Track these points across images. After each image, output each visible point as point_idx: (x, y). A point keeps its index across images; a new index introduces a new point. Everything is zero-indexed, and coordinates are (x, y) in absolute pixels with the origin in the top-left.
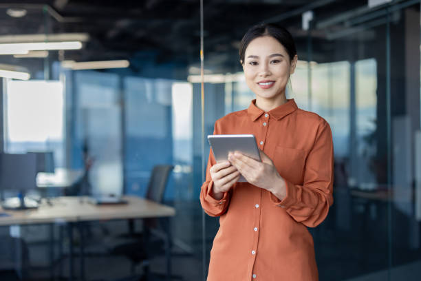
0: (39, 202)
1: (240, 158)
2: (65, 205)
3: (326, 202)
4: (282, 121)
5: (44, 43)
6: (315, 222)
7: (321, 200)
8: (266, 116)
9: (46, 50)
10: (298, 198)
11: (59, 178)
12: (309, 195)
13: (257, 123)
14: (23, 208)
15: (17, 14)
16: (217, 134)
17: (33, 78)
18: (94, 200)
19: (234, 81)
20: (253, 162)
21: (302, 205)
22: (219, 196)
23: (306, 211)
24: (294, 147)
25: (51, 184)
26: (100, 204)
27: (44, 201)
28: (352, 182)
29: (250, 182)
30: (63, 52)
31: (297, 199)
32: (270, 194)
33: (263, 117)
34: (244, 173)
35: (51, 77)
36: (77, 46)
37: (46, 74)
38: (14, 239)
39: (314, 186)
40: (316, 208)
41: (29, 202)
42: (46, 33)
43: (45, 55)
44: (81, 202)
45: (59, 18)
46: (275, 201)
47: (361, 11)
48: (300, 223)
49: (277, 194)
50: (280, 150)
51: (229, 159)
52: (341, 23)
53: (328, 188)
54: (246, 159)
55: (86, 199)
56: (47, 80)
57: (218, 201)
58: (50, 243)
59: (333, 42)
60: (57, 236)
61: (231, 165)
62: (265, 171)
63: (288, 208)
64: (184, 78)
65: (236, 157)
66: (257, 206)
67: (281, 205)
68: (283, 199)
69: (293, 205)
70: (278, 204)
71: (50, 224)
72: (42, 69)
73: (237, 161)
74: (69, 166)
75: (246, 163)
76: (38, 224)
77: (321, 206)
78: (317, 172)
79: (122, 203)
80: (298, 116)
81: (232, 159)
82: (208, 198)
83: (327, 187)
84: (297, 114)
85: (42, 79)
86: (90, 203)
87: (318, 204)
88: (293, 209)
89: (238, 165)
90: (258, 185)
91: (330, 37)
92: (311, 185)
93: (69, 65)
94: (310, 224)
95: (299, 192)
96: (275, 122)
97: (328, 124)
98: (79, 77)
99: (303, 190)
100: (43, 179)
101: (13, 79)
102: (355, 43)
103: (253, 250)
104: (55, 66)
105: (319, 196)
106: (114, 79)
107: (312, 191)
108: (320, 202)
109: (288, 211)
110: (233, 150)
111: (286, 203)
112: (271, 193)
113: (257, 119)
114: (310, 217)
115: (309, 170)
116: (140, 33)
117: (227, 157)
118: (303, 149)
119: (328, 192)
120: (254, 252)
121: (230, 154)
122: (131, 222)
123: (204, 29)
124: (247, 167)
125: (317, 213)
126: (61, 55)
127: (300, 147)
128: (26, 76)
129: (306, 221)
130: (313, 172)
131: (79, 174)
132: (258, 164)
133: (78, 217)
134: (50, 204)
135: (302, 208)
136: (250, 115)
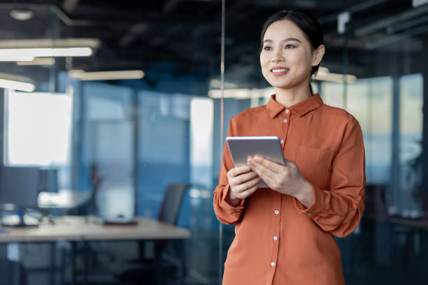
0: (40, 220)
1: (260, 163)
2: (68, 224)
3: (358, 210)
4: (305, 117)
5: (50, 49)
6: (345, 231)
7: (352, 206)
8: (287, 111)
9: (52, 57)
10: (326, 204)
11: (63, 199)
12: (338, 200)
13: (277, 120)
14: (22, 225)
15: (22, 16)
16: (233, 135)
17: (37, 90)
18: (100, 220)
19: (261, 96)
20: (275, 166)
21: (331, 212)
22: (235, 202)
23: (335, 220)
24: (318, 146)
25: (55, 205)
26: (108, 224)
27: (46, 220)
28: (393, 210)
29: (272, 188)
30: (71, 60)
31: (325, 206)
32: (295, 201)
33: (283, 113)
34: (265, 178)
35: (58, 90)
36: (86, 52)
37: (52, 86)
38: (11, 263)
39: (344, 192)
40: (346, 216)
41: (29, 220)
42: (53, 37)
43: (50, 63)
44: (87, 222)
45: (68, 21)
46: (300, 209)
47: (406, 15)
48: (329, 232)
49: (303, 200)
50: (303, 150)
51: (248, 164)
52: (383, 31)
53: (360, 194)
54: (267, 162)
55: (92, 218)
56: (52, 92)
57: (235, 208)
58: (51, 270)
59: (373, 53)
60: (58, 262)
61: (251, 171)
62: (290, 175)
63: (315, 216)
64: (204, 93)
65: (257, 162)
66: (277, 212)
67: (307, 212)
68: (309, 206)
69: (321, 212)
70: (304, 211)
71: (51, 243)
72: (47, 80)
73: (258, 165)
74: (74, 187)
75: (267, 168)
76: (39, 242)
77: (352, 213)
78: (347, 176)
79: (132, 224)
80: (323, 112)
81: (252, 165)
82: (223, 204)
83: (358, 192)
84: (322, 110)
85: (47, 91)
86: (96, 223)
87: (349, 211)
88: (321, 217)
89: (259, 170)
90: (282, 192)
91: (370, 45)
92: (340, 191)
93: (77, 75)
94: (339, 234)
95: (328, 199)
96: (297, 119)
97: (357, 122)
98: (88, 89)
99: (332, 196)
100: (45, 199)
101: (17, 91)
102: (400, 55)
103: (272, 261)
104: (62, 76)
105: (349, 203)
106: (126, 93)
107: (342, 197)
108: (350, 209)
109: (315, 220)
110: (253, 153)
111: (312, 211)
112: (296, 199)
113: (277, 116)
114: (340, 226)
115: (337, 173)
116: (158, 41)
117: (247, 162)
118: (328, 149)
119: (360, 198)
120: (273, 264)
121: (249, 159)
122: (141, 243)
123: (226, 36)
124: (269, 172)
125: (348, 221)
126: (69, 62)
127: (324, 147)
128: (30, 87)
129: (335, 230)
130: (341, 176)
131: (85, 196)
132: (281, 168)
133: (82, 236)
134: (52, 222)
135: (330, 216)
136: (269, 112)
